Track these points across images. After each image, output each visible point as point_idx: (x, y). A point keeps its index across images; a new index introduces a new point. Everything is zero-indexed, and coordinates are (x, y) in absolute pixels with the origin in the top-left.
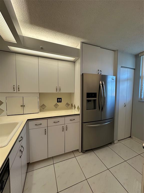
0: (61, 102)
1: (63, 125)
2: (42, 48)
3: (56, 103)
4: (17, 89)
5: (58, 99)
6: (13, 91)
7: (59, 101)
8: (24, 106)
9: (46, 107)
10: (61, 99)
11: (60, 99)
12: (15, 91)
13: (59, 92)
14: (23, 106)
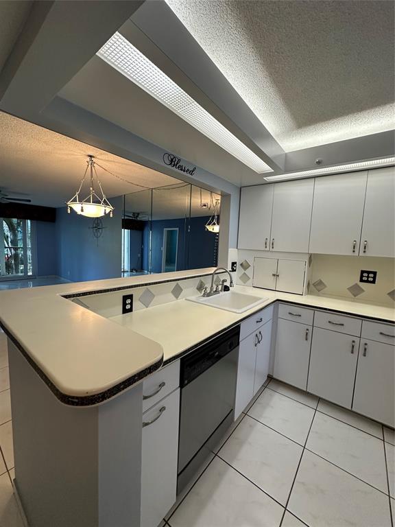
0: (374, 282)
1: (354, 339)
2: (319, 163)
3: (356, 284)
4: (270, 244)
5: (363, 272)
6: (264, 248)
7: (365, 279)
8: (278, 276)
9: (326, 289)
10: (375, 273)
11: (371, 275)
12: (268, 249)
13: (362, 254)
14: (276, 275)
